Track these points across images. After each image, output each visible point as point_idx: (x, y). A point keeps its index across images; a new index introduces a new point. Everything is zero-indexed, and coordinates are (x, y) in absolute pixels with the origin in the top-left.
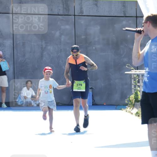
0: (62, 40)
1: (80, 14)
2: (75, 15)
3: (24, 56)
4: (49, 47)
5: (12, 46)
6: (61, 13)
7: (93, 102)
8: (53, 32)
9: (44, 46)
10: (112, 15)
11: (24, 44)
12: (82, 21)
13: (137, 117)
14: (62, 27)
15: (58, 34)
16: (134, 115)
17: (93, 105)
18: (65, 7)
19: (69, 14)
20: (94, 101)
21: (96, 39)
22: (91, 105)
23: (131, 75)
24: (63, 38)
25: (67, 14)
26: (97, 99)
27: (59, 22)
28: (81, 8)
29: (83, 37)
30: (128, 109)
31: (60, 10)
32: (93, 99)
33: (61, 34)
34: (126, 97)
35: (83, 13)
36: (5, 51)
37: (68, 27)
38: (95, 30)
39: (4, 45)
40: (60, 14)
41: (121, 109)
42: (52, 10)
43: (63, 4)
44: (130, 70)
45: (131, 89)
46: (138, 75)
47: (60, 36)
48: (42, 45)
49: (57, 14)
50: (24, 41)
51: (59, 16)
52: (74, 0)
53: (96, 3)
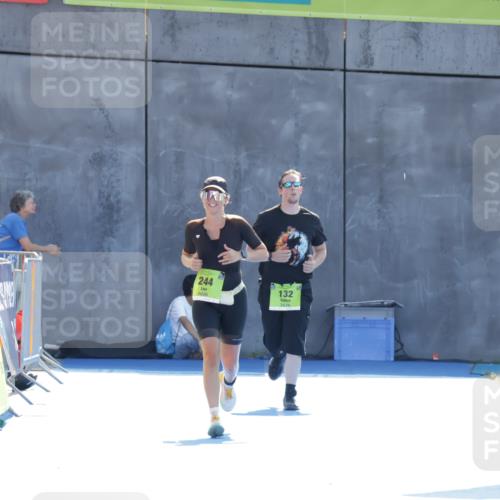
0: (304, 147)
1: (363, 68)
2: (345, 70)
3: (180, 196)
4: (260, 171)
5: (144, 164)
6: (301, 60)
7: (396, 351)
8: (274, 122)
9: (244, 167)
10: (465, 73)
11: (179, 159)
12: (370, 89)
14: (305, 107)
15: (288, 128)
17: (397, 359)
18: (314, 42)
19: (327, 66)
20: (402, 345)
21: (413, 148)
22: (392, 359)
24: (305, 142)
25: (319, 64)
26: (411, 341)
27: (294, 91)
28: (367, 48)
29: (370, 140)
31: (297, 51)
32: (398, 340)
33: (300, 131)
35: (372, 64)
36: (118, 180)
37: (321, 106)
38: (408, 118)
39: (116, 160)
40: (297, 64)
41: (486, 375)
42: (272, 50)
43: (309, 34)
47: (298, 135)
48: (238, 164)
49: (290, 65)
50: (179, 150)
51: (296, 72)
52: (345, 22)
53: (415, 31)
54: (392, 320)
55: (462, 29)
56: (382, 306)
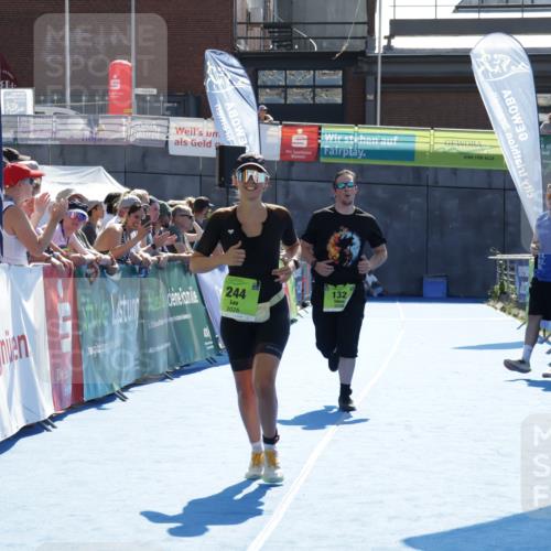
0: (412, 215)
1: (435, 185)
2: (428, 186)
4: (395, 224)
6: (411, 183)
8: (400, 206)
12: (437, 193)
13: (502, 313)
14: (412, 200)
15: (406, 208)
16: (498, 311)
17: (447, 296)
18: (416, 175)
19: (421, 184)
21: (454, 216)
22: (445, 296)
23: (495, 260)
24: (412, 213)
25: (418, 184)
27: (408, 194)
28: (436, 177)
29: (437, 213)
30: (492, 303)
32: (448, 290)
33: (410, 209)
34: (489, 289)
35: (438, 184)
37: (418, 200)
38: (452, 204)
40: (409, 184)
41: (482, 302)
42: (399, 178)
43: (414, 173)
44: (495, 255)
45: (495, 278)
46: (505, 261)
47: (409, 211)
49: (406, 184)
51: (409, 187)
52: (427, 168)
53: (454, 171)
54: (445, 281)
55: (473, 171)
56: (440, 276)
